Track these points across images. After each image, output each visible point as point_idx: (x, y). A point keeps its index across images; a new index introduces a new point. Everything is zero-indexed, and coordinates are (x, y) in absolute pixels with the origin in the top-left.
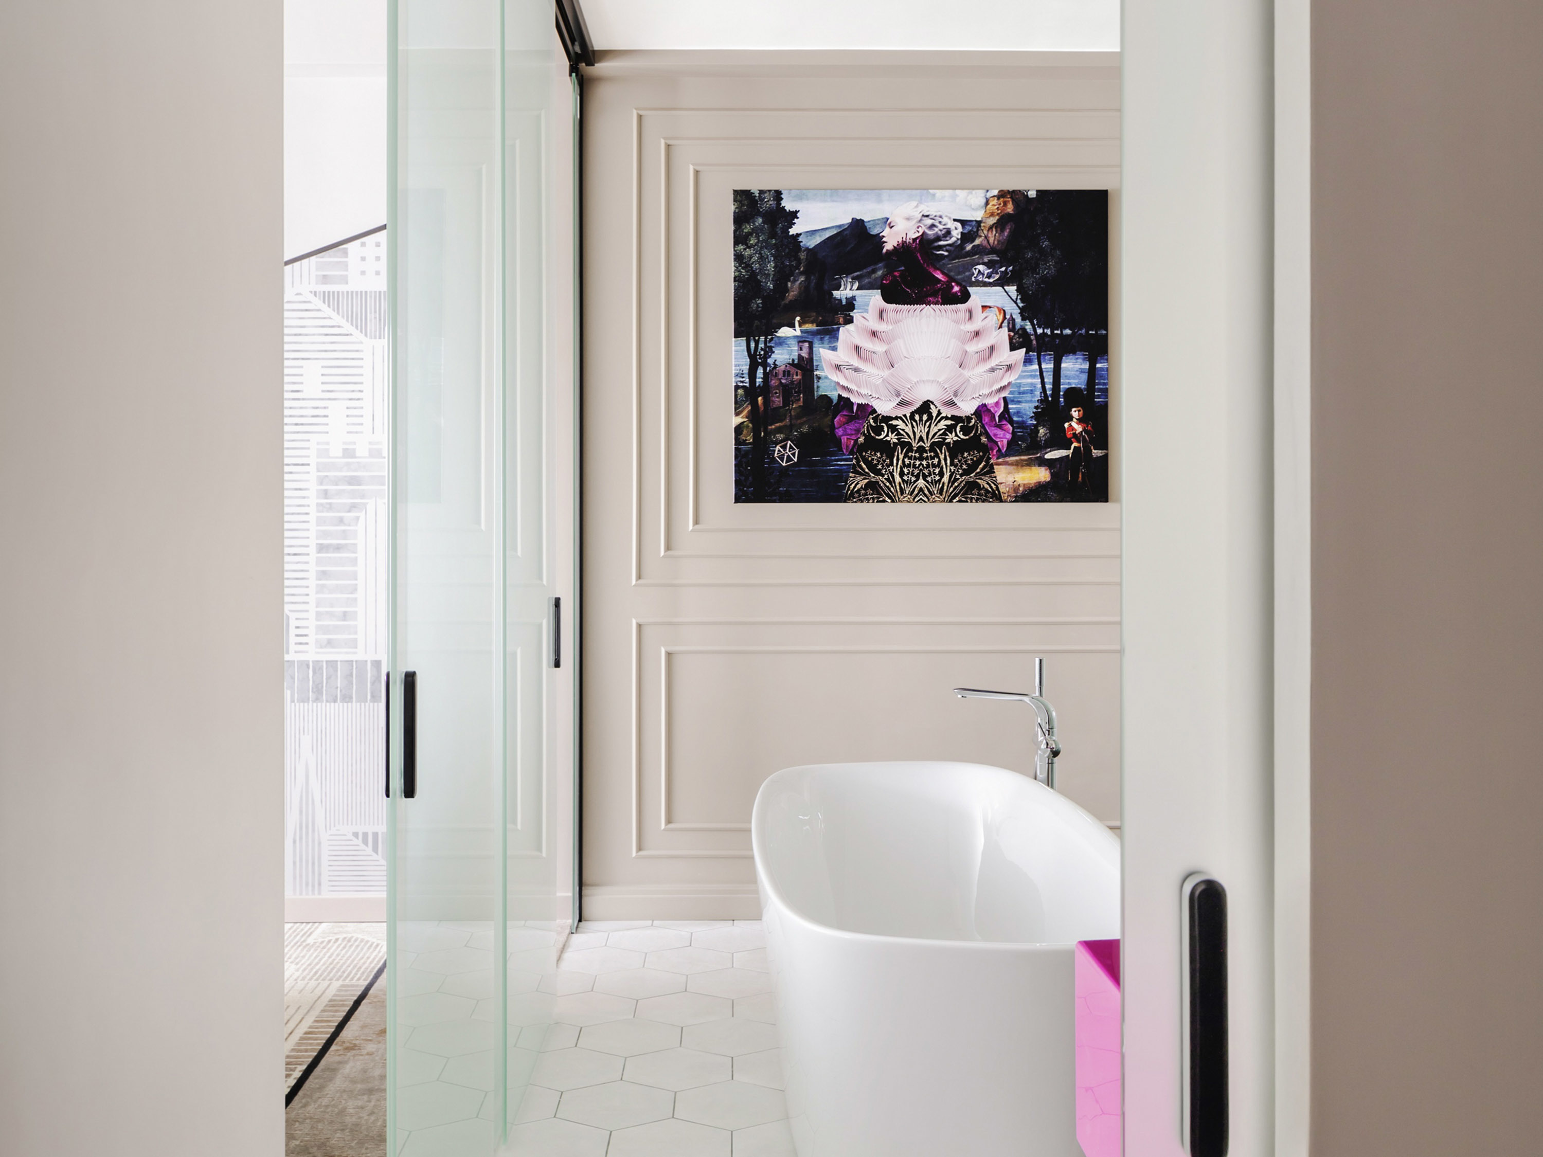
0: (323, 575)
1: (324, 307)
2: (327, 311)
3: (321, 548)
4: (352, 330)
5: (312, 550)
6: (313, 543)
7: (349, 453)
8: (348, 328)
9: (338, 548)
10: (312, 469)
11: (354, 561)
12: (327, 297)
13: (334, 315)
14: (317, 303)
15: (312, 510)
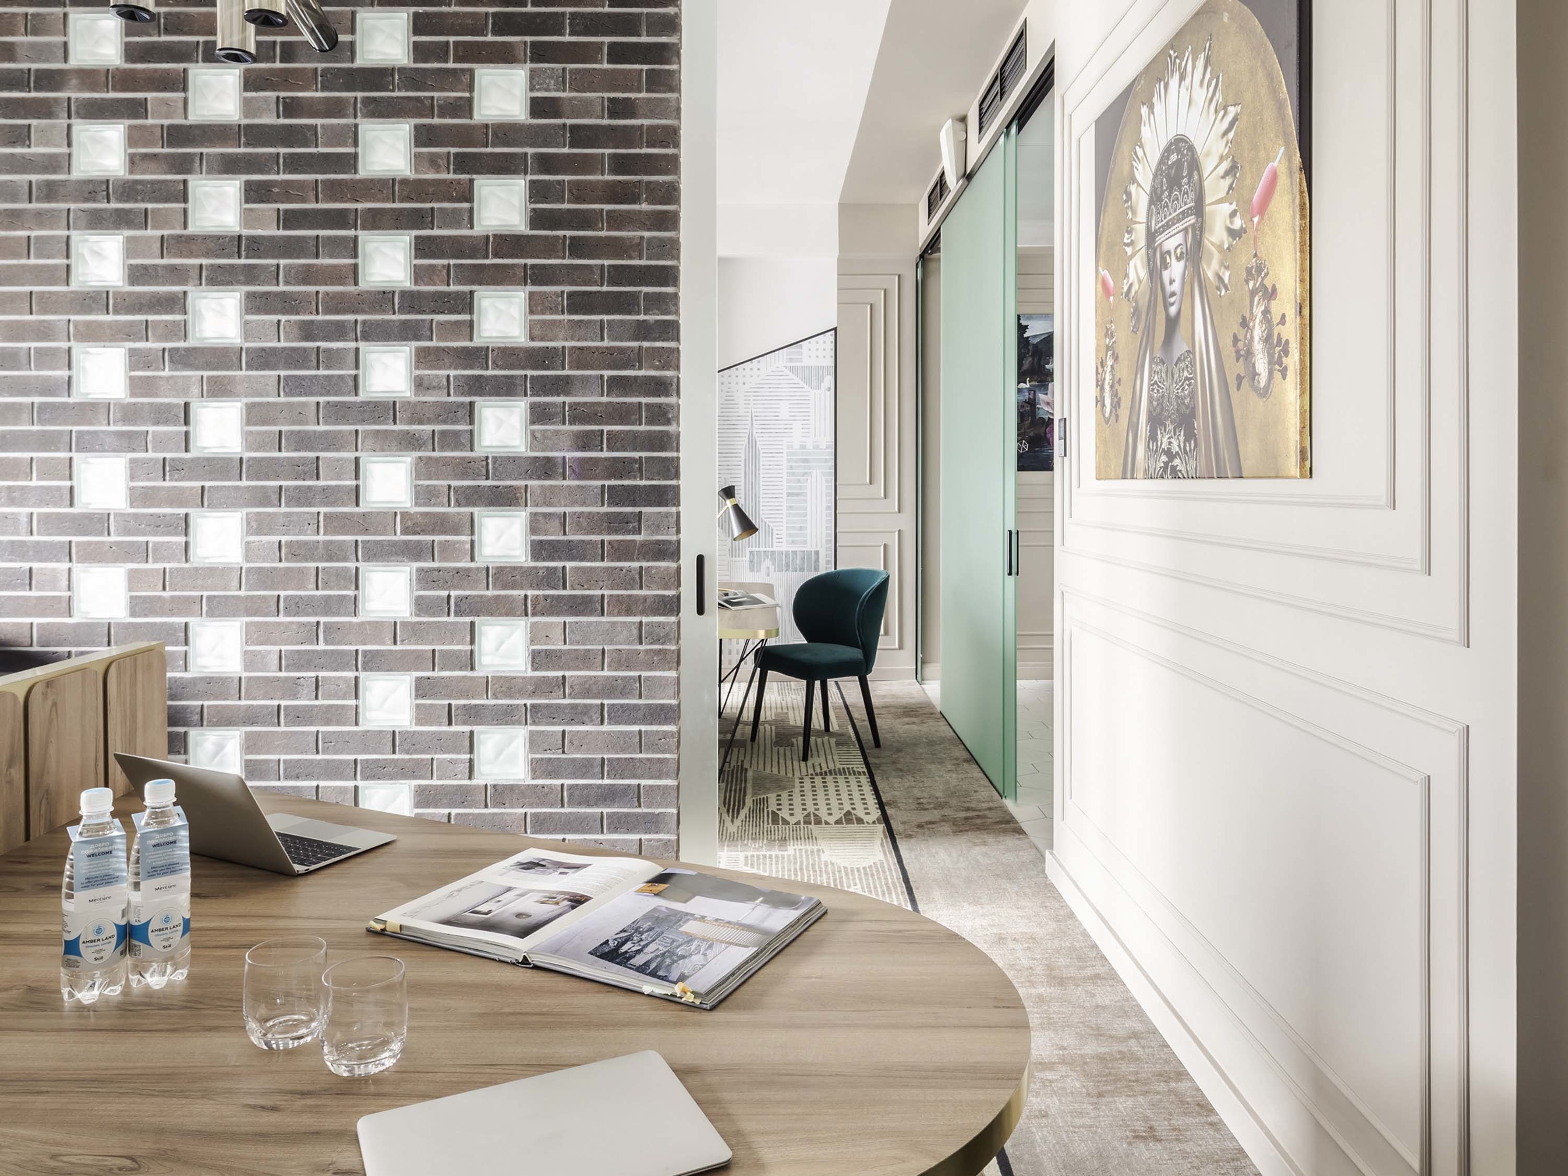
0: (790, 508)
1: (790, 374)
2: (792, 376)
3: (789, 495)
4: (804, 385)
5: (785, 495)
6: (785, 492)
7: (803, 447)
8: (802, 384)
9: (797, 495)
10: (784, 455)
11: (806, 501)
12: (792, 369)
13: (795, 377)
14: (787, 372)
15: (785, 475)
